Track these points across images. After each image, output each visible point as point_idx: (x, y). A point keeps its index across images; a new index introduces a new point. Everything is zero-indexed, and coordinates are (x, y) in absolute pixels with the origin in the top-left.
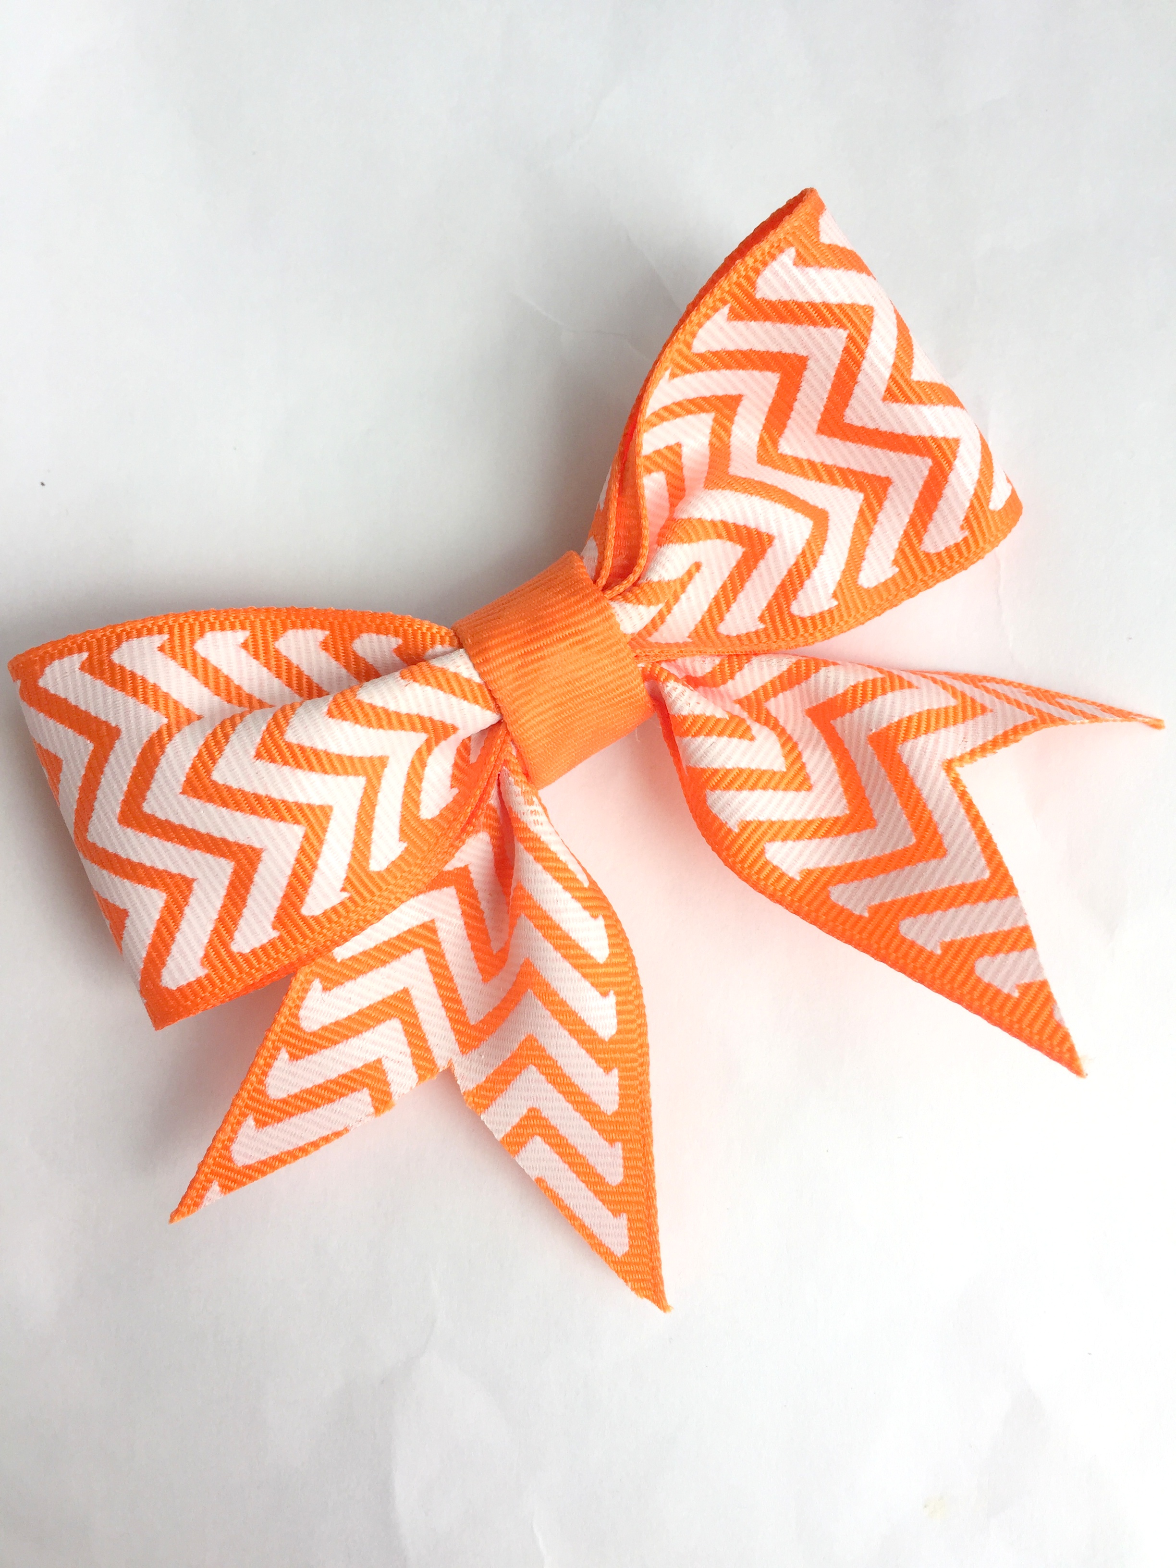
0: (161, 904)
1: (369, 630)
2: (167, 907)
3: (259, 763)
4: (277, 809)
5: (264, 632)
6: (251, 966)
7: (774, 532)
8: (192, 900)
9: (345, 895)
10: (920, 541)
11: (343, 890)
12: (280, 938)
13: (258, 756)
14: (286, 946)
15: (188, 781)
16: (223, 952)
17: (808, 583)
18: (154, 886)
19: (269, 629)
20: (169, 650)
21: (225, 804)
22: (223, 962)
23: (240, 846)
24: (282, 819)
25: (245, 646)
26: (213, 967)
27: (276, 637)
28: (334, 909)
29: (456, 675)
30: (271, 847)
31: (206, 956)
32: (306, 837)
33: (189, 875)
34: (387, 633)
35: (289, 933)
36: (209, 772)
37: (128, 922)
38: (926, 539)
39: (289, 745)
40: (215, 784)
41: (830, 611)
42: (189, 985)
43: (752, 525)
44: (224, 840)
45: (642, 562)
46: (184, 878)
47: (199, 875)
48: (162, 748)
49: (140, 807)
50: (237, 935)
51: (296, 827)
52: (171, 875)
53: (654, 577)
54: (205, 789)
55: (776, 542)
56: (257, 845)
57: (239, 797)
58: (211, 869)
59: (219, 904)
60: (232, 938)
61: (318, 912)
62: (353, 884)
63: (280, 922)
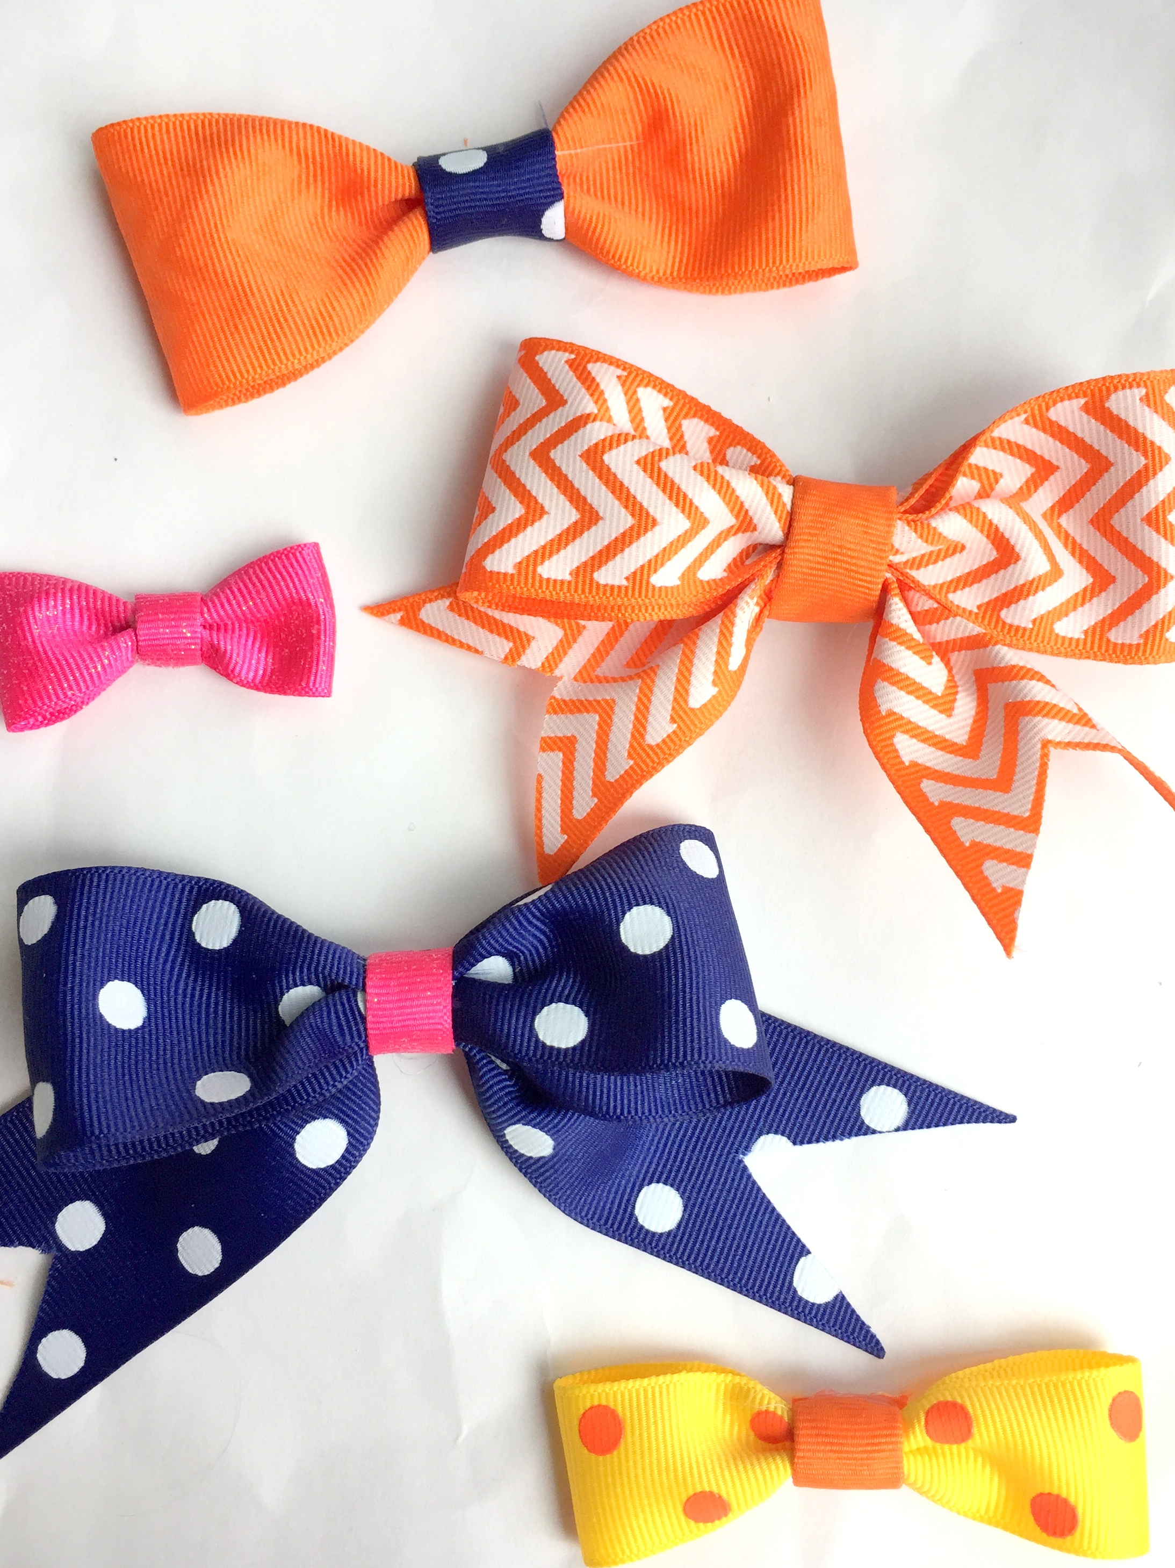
0: (517, 516)
1: (743, 446)
2: (519, 519)
3: (636, 466)
4: (627, 499)
5: (681, 410)
6: (541, 587)
7: (1023, 556)
8: (537, 524)
9: (625, 583)
10: (1110, 629)
11: (627, 578)
12: (569, 582)
13: (638, 462)
14: (569, 589)
15: (588, 451)
16: (531, 568)
17: (1022, 602)
18: (521, 502)
19: (685, 410)
20: (623, 381)
21: (600, 478)
22: (527, 573)
23: (591, 507)
24: (626, 507)
25: (665, 409)
26: (519, 573)
27: (685, 417)
28: (612, 587)
29: (780, 495)
30: (608, 521)
31: (520, 563)
32: (632, 528)
33: (547, 509)
34: (753, 453)
35: (577, 582)
36: (603, 453)
37: (491, 516)
38: (1114, 630)
39: (660, 469)
40: (602, 461)
41: (1025, 629)
42: (499, 573)
43: (1012, 542)
44: (585, 499)
45: (933, 511)
46: (542, 508)
47: (553, 512)
48: (586, 424)
49: (549, 452)
50: (547, 563)
51: (630, 518)
52: (536, 502)
53: (934, 523)
54: (595, 461)
55: (1020, 563)
56: (601, 514)
57: (611, 478)
58: (563, 512)
59: (550, 537)
60: (542, 563)
61: (602, 582)
62: (634, 579)
63: (576, 572)
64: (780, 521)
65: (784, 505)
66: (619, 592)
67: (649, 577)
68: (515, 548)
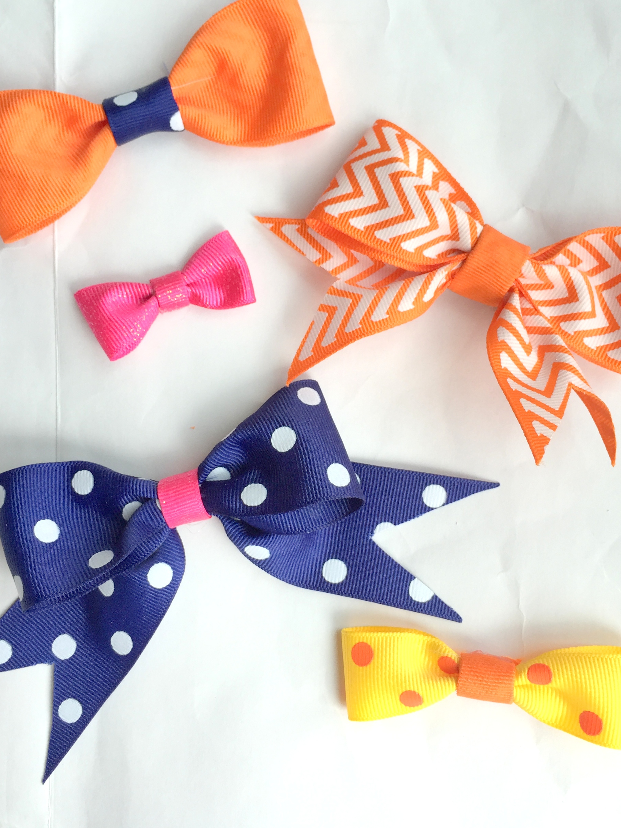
0: (349, 192)
3: (414, 188)
4: (404, 202)
5: (442, 176)
6: (348, 228)
7: (580, 299)
8: (356, 199)
9: (388, 241)
10: (609, 350)
11: (390, 239)
12: (362, 232)
14: (360, 235)
15: (394, 174)
16: (346, 218)
17: (572, 321)
18: (353, 187)
19: (444, 177)
20: (419, 152)
21: (395, 187)
22: (343, 220)
23: (386, 200)
24: (403, 205)
25: (434, 173)
26: (340, 218)
27: (442, 180)
28: (382, 241)
30: (391, 208)
31: (342, 214)
32: (401, 216)
33: (364, 193)
35: (365, 233)
36: (400, 176)
37: (335, 189)
38: (611, 351)
39: (424, 194)
40: (399, 180)
41: (569, 335)
42: (330, 215)
43: (577, 291)
44: (384, 195)
45: (546, 262)
46: (362, 193)
47: (366, 196)
48: (397, 161)
49: (374, 168)
50: (355, 219)
51: (402, 210)
52: (360, 189)
53: (544, 267)
54: (395, 179)
55: (578, 303)
56: (389, 204)
57: (400, 189)
58: (371, 198)
59: (360, 207)
60: (353, 218)
61: (378, 237)
62: (394, 241)
63: (367, 228)
64: (472, 239)
65: (476, 233)
66: (384, 244)
67: (401, 242)
68: (342, 206)
